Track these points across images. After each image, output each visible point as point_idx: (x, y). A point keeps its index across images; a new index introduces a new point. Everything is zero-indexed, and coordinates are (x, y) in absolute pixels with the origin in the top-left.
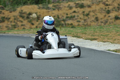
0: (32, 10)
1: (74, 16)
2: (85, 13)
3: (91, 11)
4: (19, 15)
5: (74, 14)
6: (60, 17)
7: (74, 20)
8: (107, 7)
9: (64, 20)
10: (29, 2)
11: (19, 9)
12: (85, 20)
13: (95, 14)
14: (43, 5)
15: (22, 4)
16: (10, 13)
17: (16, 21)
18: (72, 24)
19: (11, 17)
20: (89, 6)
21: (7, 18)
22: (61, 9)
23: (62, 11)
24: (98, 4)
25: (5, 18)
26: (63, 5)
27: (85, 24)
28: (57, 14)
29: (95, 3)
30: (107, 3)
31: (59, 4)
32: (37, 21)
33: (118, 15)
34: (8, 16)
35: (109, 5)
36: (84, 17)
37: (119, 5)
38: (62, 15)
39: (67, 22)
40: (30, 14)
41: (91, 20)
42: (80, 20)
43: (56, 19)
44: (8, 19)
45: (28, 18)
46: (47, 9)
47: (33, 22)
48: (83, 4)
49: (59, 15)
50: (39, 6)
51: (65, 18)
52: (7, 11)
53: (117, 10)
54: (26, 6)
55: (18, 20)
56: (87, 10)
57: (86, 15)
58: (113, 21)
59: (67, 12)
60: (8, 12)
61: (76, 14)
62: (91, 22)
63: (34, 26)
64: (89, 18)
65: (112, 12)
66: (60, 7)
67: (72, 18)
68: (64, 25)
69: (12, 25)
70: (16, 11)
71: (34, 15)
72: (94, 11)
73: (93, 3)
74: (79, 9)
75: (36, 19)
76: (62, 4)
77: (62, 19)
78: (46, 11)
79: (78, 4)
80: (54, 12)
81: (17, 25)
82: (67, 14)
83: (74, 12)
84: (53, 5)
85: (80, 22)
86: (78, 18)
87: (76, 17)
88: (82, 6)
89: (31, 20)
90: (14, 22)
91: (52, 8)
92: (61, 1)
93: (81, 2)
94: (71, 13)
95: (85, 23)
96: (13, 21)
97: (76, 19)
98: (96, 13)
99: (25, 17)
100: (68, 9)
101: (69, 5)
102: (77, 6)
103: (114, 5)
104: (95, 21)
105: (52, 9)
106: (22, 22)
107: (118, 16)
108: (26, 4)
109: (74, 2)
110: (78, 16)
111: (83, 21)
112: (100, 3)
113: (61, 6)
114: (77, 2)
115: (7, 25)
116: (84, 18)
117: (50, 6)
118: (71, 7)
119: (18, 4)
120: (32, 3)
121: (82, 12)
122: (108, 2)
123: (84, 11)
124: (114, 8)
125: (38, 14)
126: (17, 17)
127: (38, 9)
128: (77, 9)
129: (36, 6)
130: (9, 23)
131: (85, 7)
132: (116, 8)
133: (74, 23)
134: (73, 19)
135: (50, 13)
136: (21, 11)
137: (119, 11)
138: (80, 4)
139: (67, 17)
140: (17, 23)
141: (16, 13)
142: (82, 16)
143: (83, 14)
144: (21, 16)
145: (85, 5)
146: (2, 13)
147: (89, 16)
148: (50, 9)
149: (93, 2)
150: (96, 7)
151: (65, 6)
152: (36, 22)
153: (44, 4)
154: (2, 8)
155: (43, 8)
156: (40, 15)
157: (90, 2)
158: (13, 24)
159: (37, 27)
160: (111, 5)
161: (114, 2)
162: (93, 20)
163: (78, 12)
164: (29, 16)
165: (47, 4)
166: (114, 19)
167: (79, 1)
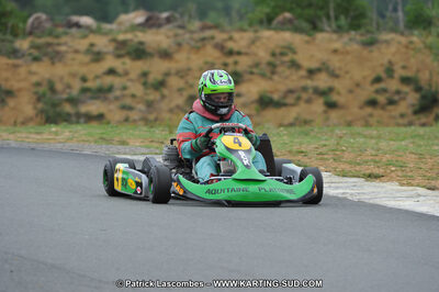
1: (110, 89)
2: (154, 77)
3: (173, 71)
6: (59, 87)
7: (111, 102)
8: (230, 60)
12: (150, 105)
13: (187, 83)
18: (100, 116)
20: (166, 55)
22: (60, 61)
23: (65, 65)
24: (198, 49)
26: (71, 44)
27: (152, 117)
28: (47, 76)
29: (188, 44)
30: (230, 45)
31: (56, 41)
33: (272, 92)
35: (239, 53)
36: (146, 94)
37: (273, 55)
38: (66, 80)
39: (83, 109)
41: (173, 105)
42: (133, 105)
43: (44, 95)
46: (9, 57)
48: (141, 43)
49: (56, 80)
51: (75, 92)
53: (268, 74)
56: (157, 68)
57: (153, 85)
58: (253, 112)
59: (83, 70)
61: (116, 81)
62: (171, 111)
64: (163, 97)
65: (250, 80)
66: (58, 53)
67: (102, 93)
68: (74, 119)
72: (182, 74)
73: (179, 45)
74: (127, 60)
76: (64, 39)
77: (65, 96)
78: (8, 64)
79: (123, 43)
80: (35, 67)
82: (84, 79)
83: (111, 72)
84: (32, 42)
85: (130, 108)
86: (124, 96)
87: (118, 93)
88: (139, 53)
91: (30, 54)
92: (60, 30)
93: (136, 36)
94: (97, 77)
95: (151, 113)
97: (117, 99)
98: (191, 81)
100: (87, 58)
101: (92, 45)
103: (255, 55)
105: (30, 58)
107: (269, 95)
109: (110, 37)
110: (125, 88)
111: (142, 107)
112: (204, 46)
113: (63, 48)
114: (121, 37)
116: (146, 97)
117: (23, 44)
118: (99, 53)
121: (138, 72)
122: (235, 41)
123: (145, 68)
124: (257, 65)
128: (121, 60)
131: (151, 55)
132: (263, 66)
133: (110, 111)
134: (106, 99)
135: (23, 71)
137: (276, 77)
138: (131, 43)
139: (85, 90)
142: (137, 89)
143: (143, 80)
145: (149, 50)
147: (165, 92)
148: (23, 56)
149: (179, 39)
150: (188, 59)
151: (77, 47)
157: (168, 37)
160: (246, 54)
161: (258, 44)
162: (178, 107)
163: (126, 73)
165: (9, 37)
166: (255, 106)
167: (126, 32)
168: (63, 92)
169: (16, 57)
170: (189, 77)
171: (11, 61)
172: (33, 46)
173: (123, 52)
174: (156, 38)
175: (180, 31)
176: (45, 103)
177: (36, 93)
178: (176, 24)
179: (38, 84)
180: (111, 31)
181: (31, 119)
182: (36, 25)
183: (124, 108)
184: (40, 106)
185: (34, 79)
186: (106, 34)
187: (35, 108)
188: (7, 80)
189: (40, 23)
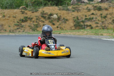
0: (53, 11)
1: (93, 18)
2: (103, 16)
3: (109, 14)
4: (41, 15)
5: (92, 16)
6: (79, 18)
7: (93, 22)
9: (83, 22)
10: (49, 3)
11: (40, 10)
12: (103, 22)
13: (112, 16)
14: (63, 7)
15: (43, 5)
16: (32, 14)
17: (38, 21)
18: (90, 26)
19: (33, 17)
20: (106, 9)
21: (29, 18)
22: (80, 11)
23: (81, 12)
25: (28, 18)
26: (82, 7)
27: (103, 25)
28: (76, 15)
29: (112, 6)
31: (78, 6)
32: (58, 22)
34: (31, 16)
36: (102, 20)
38: (81, 16)
39: (86, 24)
40: (51, 15)
41: (108, 22)
42: (98, 22)
43: (76, 20)
44: (31, 19)
45: (49, 18)
46: (67, 11)
47: (54, 22)
48: (100, 7)
49: (78, 16)
50: (59, 8)
51: (83, 19)
52: (29, 11)
54: (47, 7)
55: (40, 20)
56: (104, 13)
57: (103, 17)
59: (85, 14)
60: (31, 12)
61: (94, 16)
62: (108, 24)
63: (55, 26)
64: (106, 20)
66: (79, 9)
67: (90, 19)
68: (83, 26)
69: (34, 25)
70: (38, 12)
71: (55, 16)
72: (111, 14)
73: (110, 7)
74: (97, 11)
75: (57, 19)
76: (80, 6)
77: (81, 21)
78: (66, 13)
79: (96, 7)
80: (73, 13)
81: (39, 25)
82: (86, 16)
83: (93, 14)
84: (73, 7)
85: (98, 23)
86: (96, 20)
87: (94, 19)
88: (100, 9)
89: (52, 20)
90: (37, 22)
91: (72, 10)
92: (79, 3)
93: (99, 5)
94: (89, 15)
95: (103, 24)
96: (35, 20)
97: (94, 21)
99: (47, 18)
100: (86, 11)
101: (88, 7)
102: (95, 9)
104: (112, 23)
106: (43, 22)
108: (47, 5)
109: (92, 5)
110: (96, 18)
111: (101, 23)
113: (80, 8)
114: (95, 5)
115: (30, 25)
117: (70, 7)
118: (89, 9)
119: (39, 5)
120: (52, 4)
121: (100, 14)
123: (101, 13)
125: (59, 15)
126: (39, 17)
127: (58, 11)
128: (95, 11)
129: (56, 8)
130: (31, 23)
131: (103, 10)
133: (93, 24)
134: (91, 21)
135: (70, 14)
136: (42, 12)
138: (97, 7)
139: (86, 19)
140: (39, 23)
141: (38, 14)
142: (99, 18)
143: (101, 16)
144: (43, 17)
145: (102, 8)
146: (25, 13)
147: (107, 19)
148: (70, 10)
149: (110, 5)
150: (112, 10)
151: (84, 8)
152: (56, 22)
153: (64, 5)
154: (25, 9)
155: (63, 9)
156: (60, 16)
157: (107, 5)
158: (35, 23)
159: (57, 27)
162: (110, 23)
163: (96, 14)
164: (50, 17)
165: (66, 5)
167: (96, 4)
168: (81, 19)
169: (68, 11)
170: (113, 15)
171: (67, 12)
172: (73, 8)
173: (96, 9)
174: (104, 5)
175: (110, 3)
176: (76, 23)
177: (74, 20)
178: (109, 1)
179: (74, 18)
180: (92, 3)
181: (72, 27)
182: (73, 2)
183: (96, 23)
184: (75, 23)
185: (73, 16)
186: (91, 4)
187: (73, 24)
188: (66, 17)
189: (74, 2)
